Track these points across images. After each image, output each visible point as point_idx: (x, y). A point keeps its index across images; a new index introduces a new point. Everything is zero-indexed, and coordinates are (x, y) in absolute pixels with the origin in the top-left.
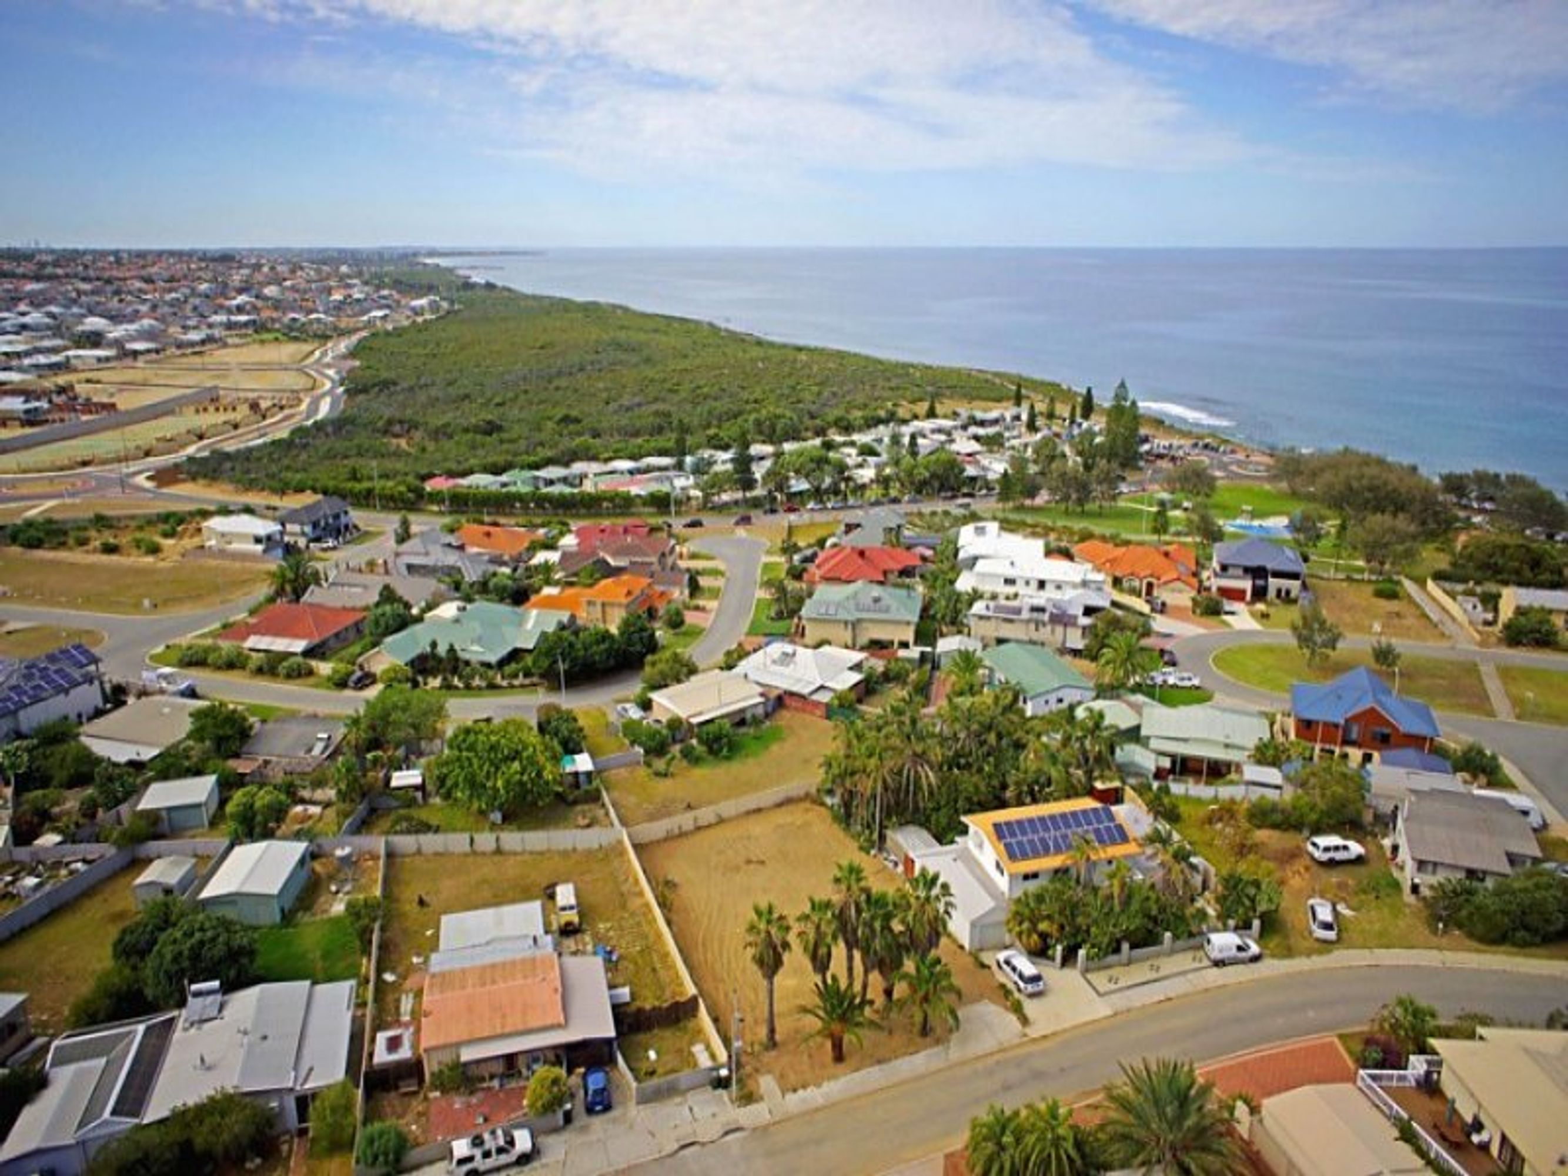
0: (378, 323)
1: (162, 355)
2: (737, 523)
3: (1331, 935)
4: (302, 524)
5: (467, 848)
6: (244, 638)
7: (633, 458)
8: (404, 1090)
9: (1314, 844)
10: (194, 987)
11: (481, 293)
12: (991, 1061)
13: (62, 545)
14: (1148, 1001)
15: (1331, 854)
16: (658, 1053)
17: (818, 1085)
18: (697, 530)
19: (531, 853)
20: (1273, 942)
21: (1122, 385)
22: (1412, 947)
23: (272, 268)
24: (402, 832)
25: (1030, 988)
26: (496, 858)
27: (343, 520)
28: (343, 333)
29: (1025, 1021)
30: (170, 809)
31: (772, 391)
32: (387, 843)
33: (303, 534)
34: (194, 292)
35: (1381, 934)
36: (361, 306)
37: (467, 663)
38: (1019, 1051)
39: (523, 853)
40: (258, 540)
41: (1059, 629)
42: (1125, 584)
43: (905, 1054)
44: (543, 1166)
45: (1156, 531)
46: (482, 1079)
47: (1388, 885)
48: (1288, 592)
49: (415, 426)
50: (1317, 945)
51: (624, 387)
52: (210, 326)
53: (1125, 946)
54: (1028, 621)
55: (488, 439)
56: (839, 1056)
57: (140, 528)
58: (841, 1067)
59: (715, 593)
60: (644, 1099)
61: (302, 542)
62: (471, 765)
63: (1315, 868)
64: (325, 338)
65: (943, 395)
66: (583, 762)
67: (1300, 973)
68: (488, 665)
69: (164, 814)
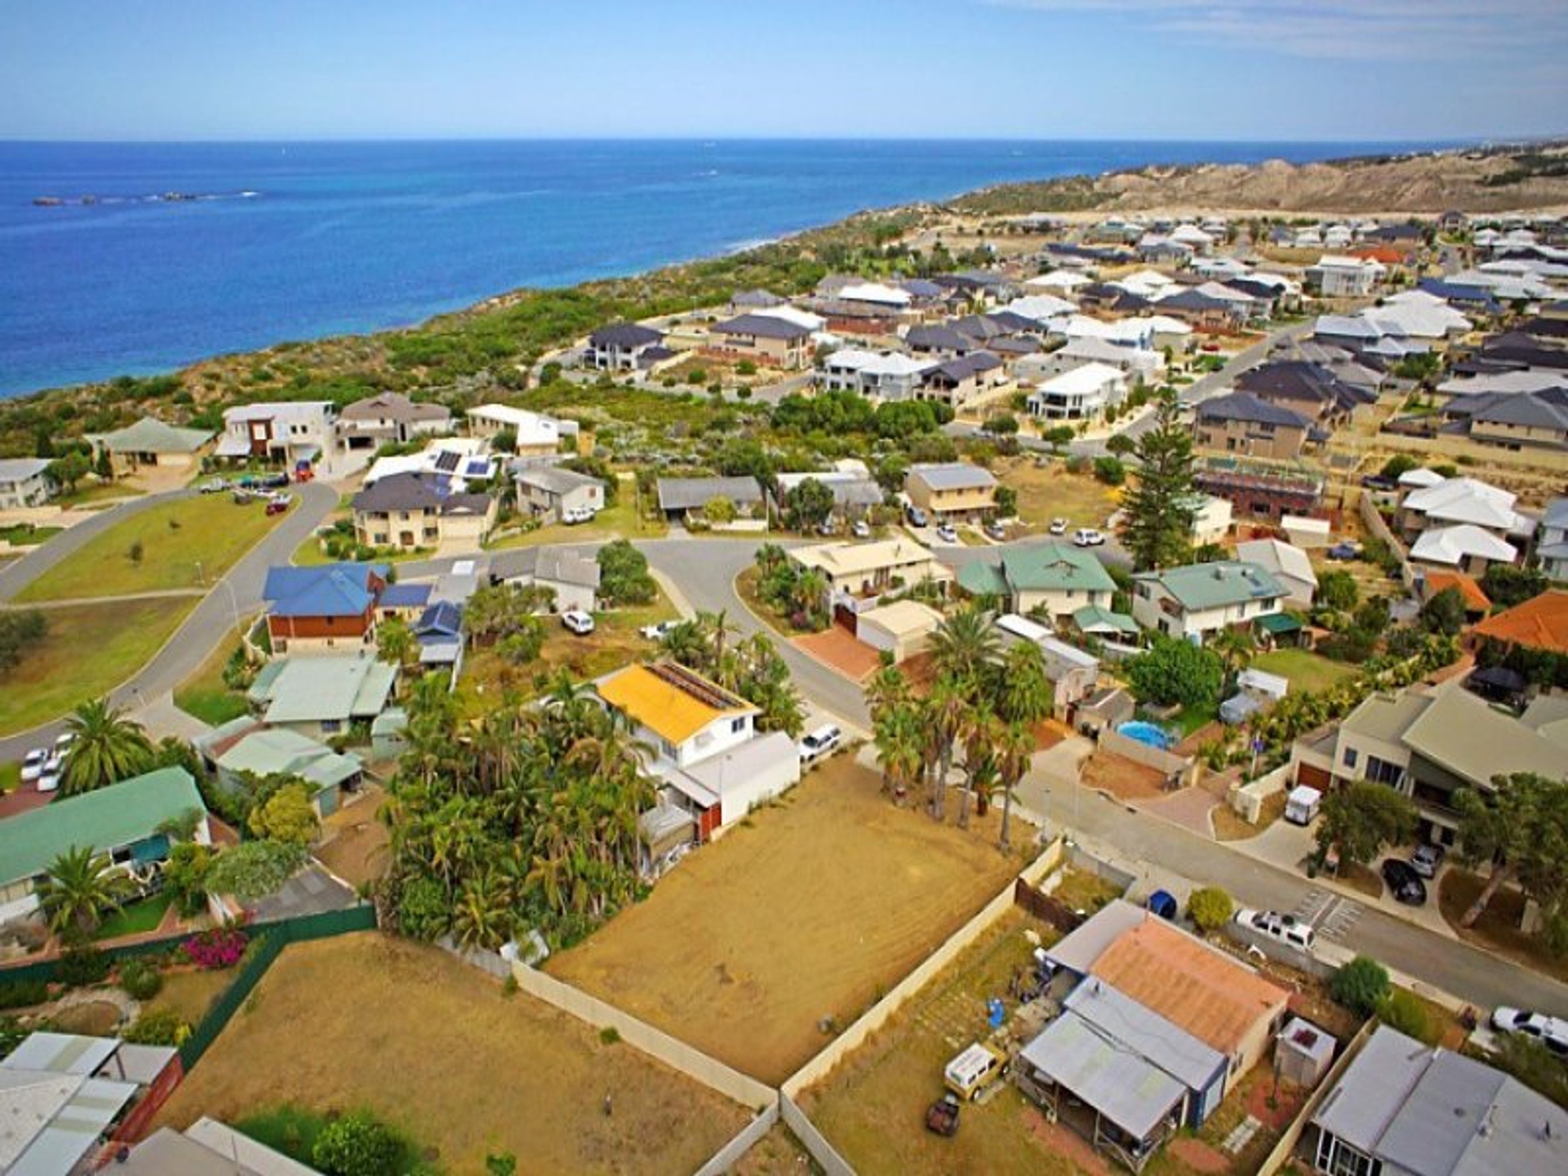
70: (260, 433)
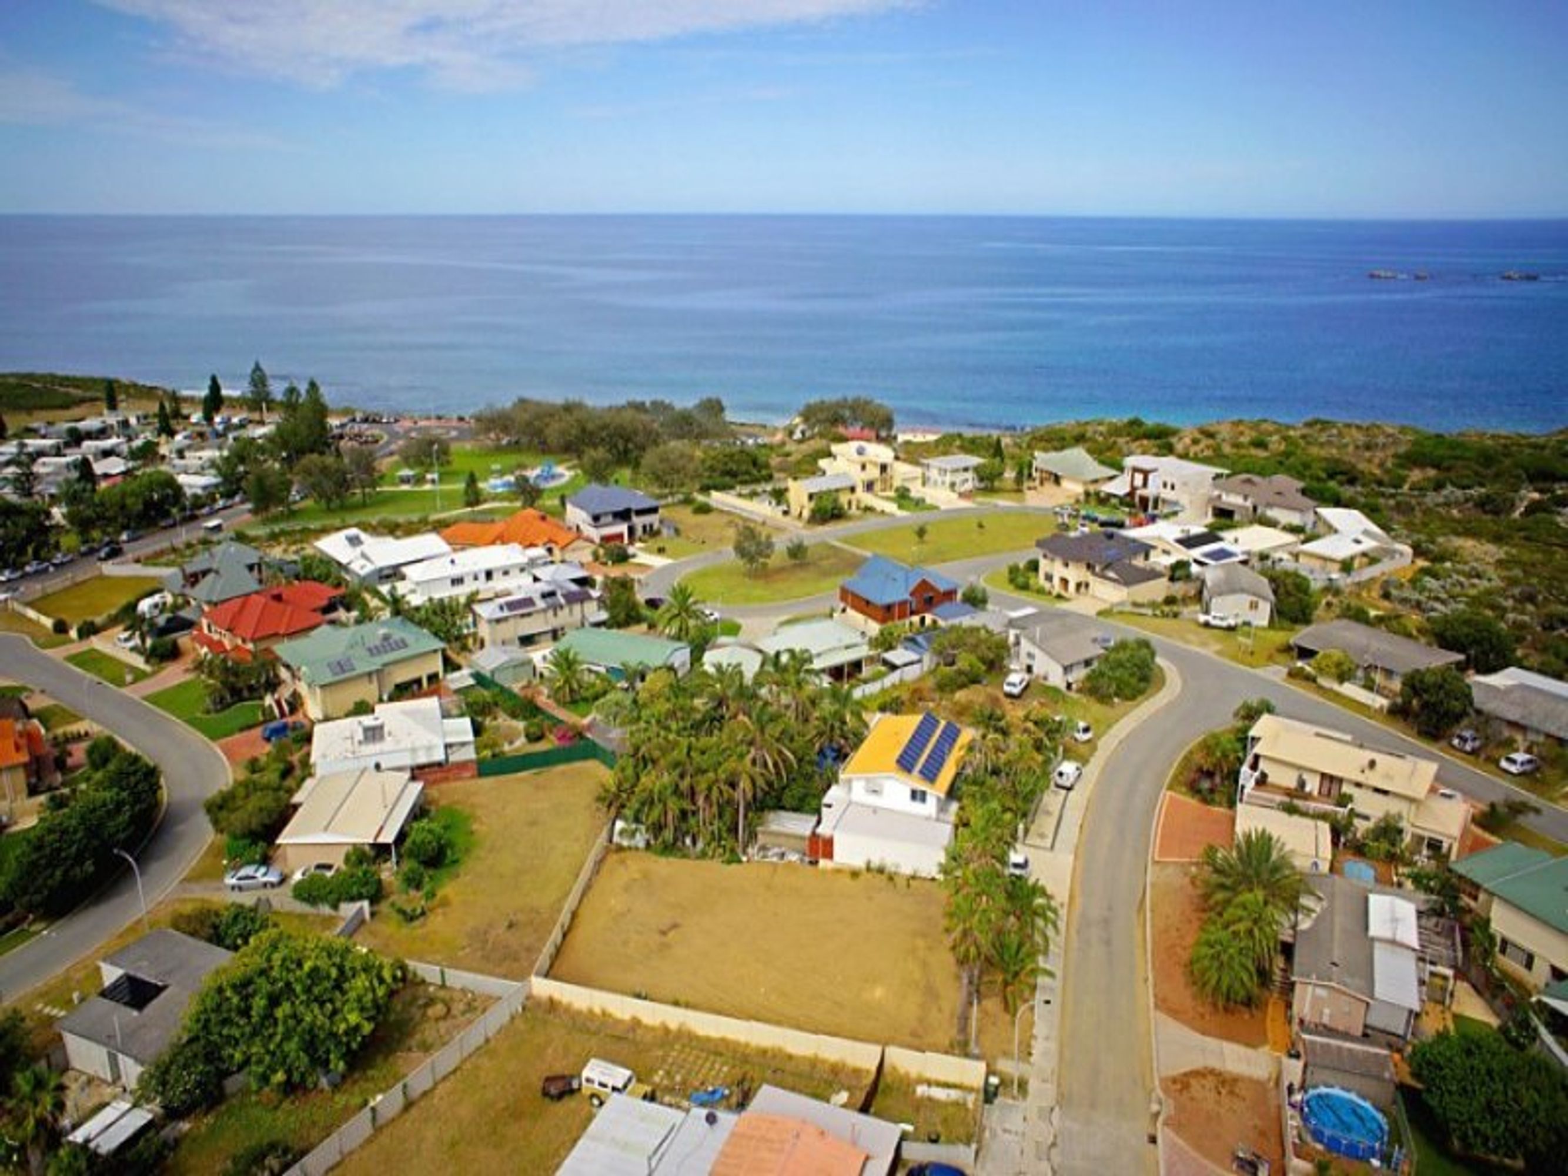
9: (1009, 684)
14: (1075, 835)
17: (1033, 1037)
19: (444, 1078)
41: (577, 608)
45: (469, 504)
48: (651, 526)
54: (544, 611)
70: (1139, 479)
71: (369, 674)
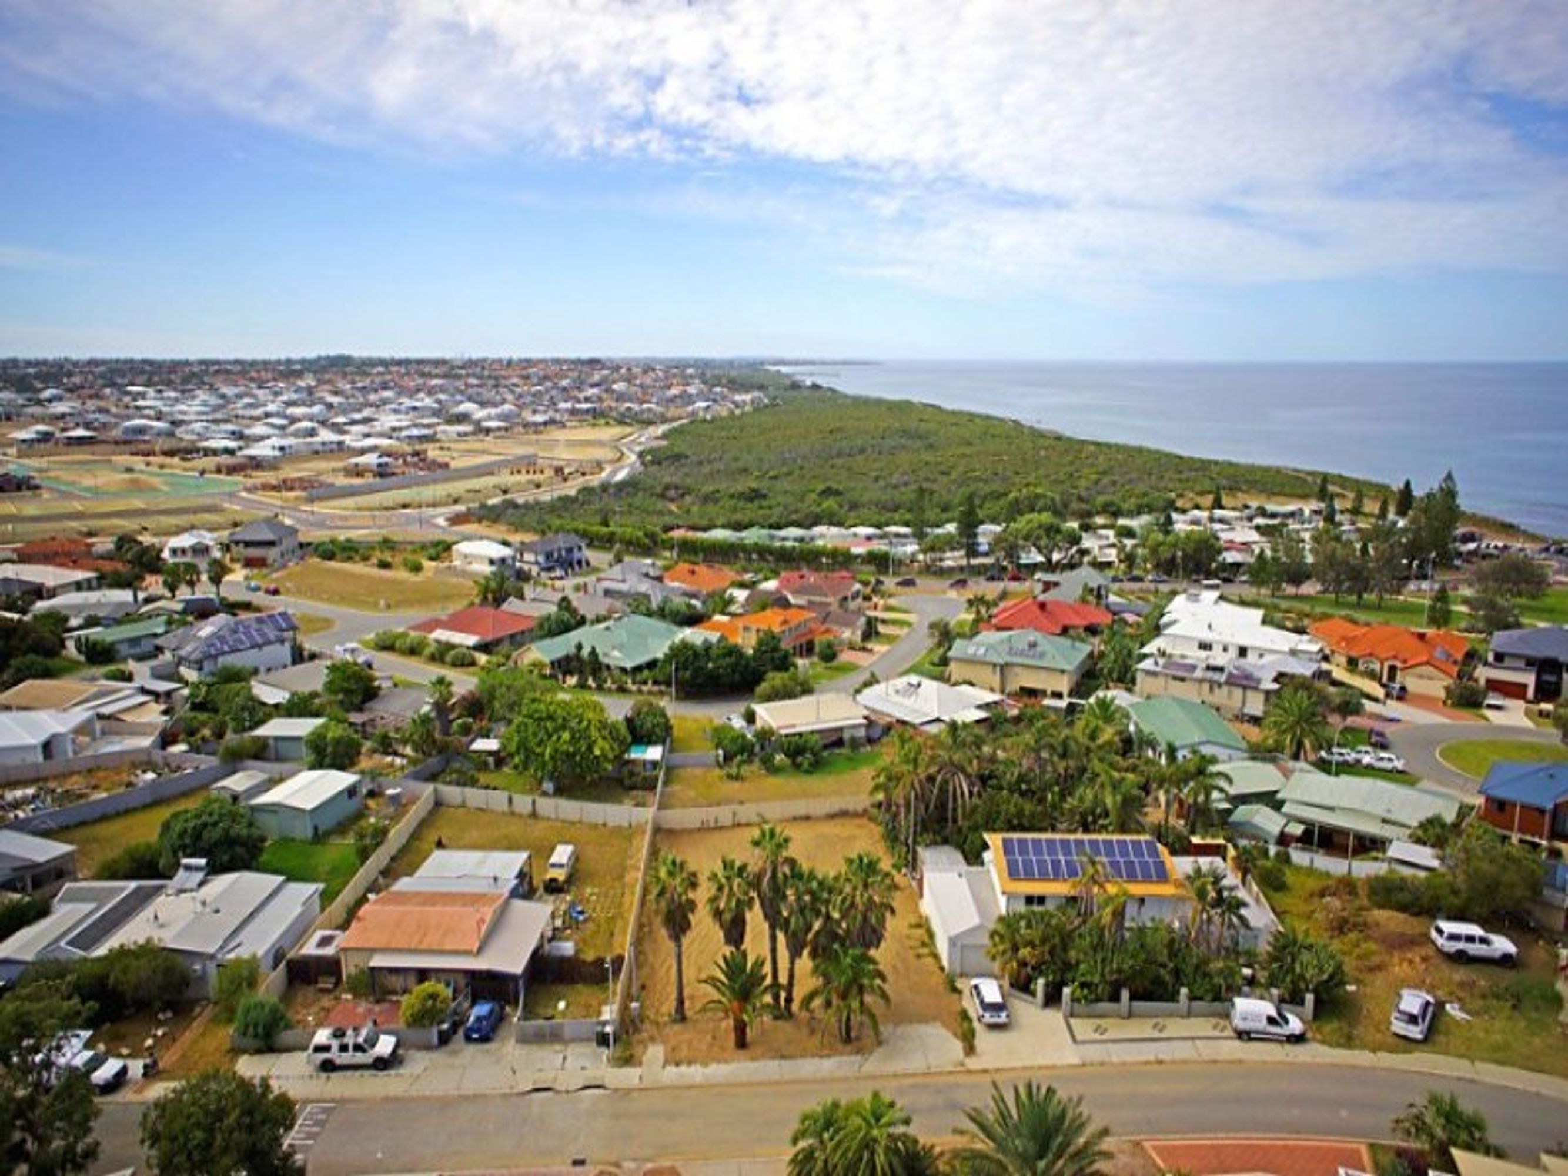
0: (701, 414)
1: (509, 433)
2: (952, 586)
3: (1415, 1032)
4: (536, 554)
5: (505, 807)
6: (431, 631)
7: (878, 526)
8: (321, 985)
9: (1440, 931)
10: (185, 861)
11: (806, 393)
12: (910, 1081)
13: (349, 559)
14: (1129, 1059)
15: (1461, 945)
16: (567, 1006)
17: (705, 1064)
18: (907, 589)
19: (564, 821)
20: (1330, 1027)
21: (1449, 477)
22: (1541, 1071)
23: (629, 370)
24: (450, 783)
25: (988, 1018)
26: (531, 821)
27: (576, 555)
28: (664, 420)
29: (970, 1050)
30: (277, 739)
31: (1047, 476)
32: (436, 790)
33: (537, 563)
34: (555, 386)
35: (1496, 1048)
36: (688, 399)
37: (608, 667)
38: (951, 1079)
39: (557, 819)
40: (492, 562)
41: (1238, 692)
42: (1361, 667)
43: (813, 1056)
44: (397, 1075)
45: (1434, 621)
46: (394, 992)
47: (1543, 997)
49: (686, 492)
50: (1391, 1040)
51: (898, 467)
52: (557, 411)
53: (1125, 994)
54: (1201, 681)
55: (749, 505)
56: (742, 1043)
57: (414, 551)
58: (742, 1053)
59: (890, 639)
60: (524, 1039)
61: (535, 570)
62: (526, 731)
63: (1437, 961)
64: (650, 423)
65: (1240, 489)
66: (654, 753)
67: (1353, 1067)
68: (623, 670)
69: (271, 742)
71: (995, 665)
